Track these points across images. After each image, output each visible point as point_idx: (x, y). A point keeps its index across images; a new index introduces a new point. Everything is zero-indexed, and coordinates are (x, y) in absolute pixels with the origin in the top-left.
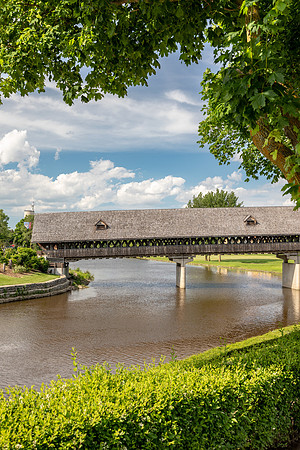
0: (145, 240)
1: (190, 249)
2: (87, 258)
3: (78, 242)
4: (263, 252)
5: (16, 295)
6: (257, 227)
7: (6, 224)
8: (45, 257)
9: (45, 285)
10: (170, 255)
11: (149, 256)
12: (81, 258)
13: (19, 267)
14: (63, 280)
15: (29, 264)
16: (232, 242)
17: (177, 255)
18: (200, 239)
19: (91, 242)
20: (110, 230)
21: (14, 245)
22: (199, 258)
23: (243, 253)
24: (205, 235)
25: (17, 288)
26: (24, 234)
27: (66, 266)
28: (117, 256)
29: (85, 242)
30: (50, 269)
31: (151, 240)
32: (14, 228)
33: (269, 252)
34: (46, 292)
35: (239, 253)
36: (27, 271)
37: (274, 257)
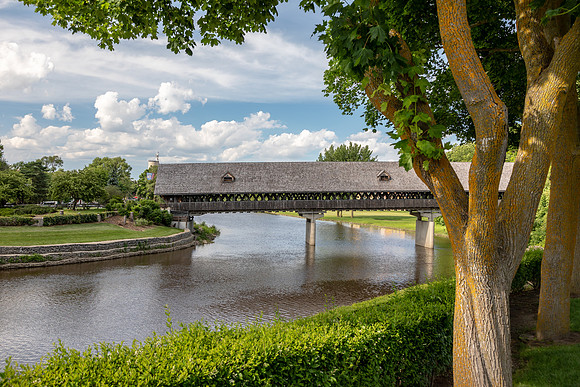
0: (274, 194)
1: (321, 205)
2: (213, 211)
3: (204, 195)
4: (396, 209)
5: (137, 249)
6: (391, 183)
7: (128, 174)
8: (168, 209)
9: (168, 240)
10: (300, 210)
11: (277, 210)
12: (206, 212)
13: (141, 220)
14: (188, 235)
15: (152, 216)
16: (365, 198)
17: (307, 210)
18: (331, 194)
19: (218, 195)
20: (237, 183)
21: (137, 197)
22: (330, 213)
23: (375, 209)
24: (336, 190)
25: (139, 243)
26: (148, 185)
27: (190, 220)
28: (245, 210)
29: (211, 195)
30: (173, 223)
31: (280, 194)
32: (137, 179)
33: (402, 209)
34: (169, 246)
35: (372, 209)
36: (149, 225)
37: (407, 214)
